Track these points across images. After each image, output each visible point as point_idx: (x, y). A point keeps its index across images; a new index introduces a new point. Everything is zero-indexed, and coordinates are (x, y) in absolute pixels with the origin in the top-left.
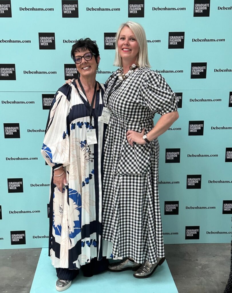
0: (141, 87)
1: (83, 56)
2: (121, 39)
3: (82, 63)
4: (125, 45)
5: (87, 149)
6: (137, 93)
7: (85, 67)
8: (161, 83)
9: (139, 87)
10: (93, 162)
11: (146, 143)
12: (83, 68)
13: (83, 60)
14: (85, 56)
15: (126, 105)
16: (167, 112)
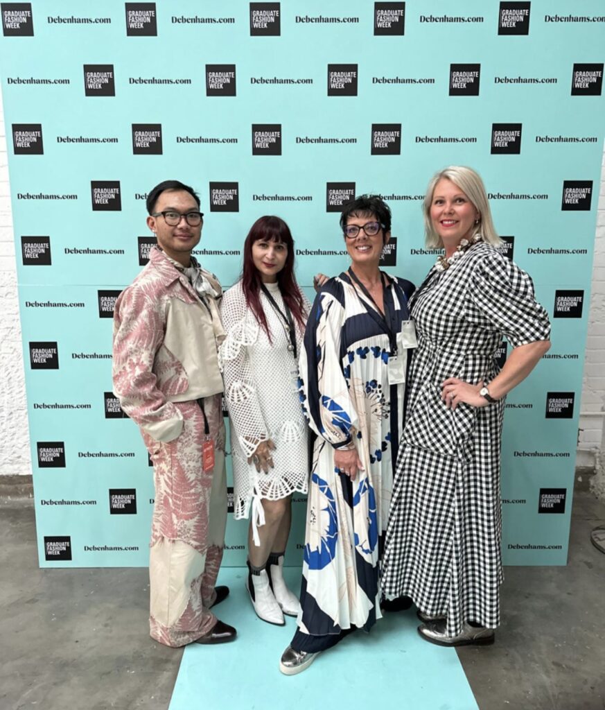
0: (469, 285)
1: (362, 225)
2: (437, 202)
3: (357, 238)
4: (445, 214)
5: (378, 397)
6: (462, 297)
7: (363, 247)
8: (512, 277)
9: (467, 285)
10: (389, 418)
11: (489, 403)
12: (356, 248)
13: (361, 234)
14: (367, 226)
15: (440, 319)
16: (532, 339)
